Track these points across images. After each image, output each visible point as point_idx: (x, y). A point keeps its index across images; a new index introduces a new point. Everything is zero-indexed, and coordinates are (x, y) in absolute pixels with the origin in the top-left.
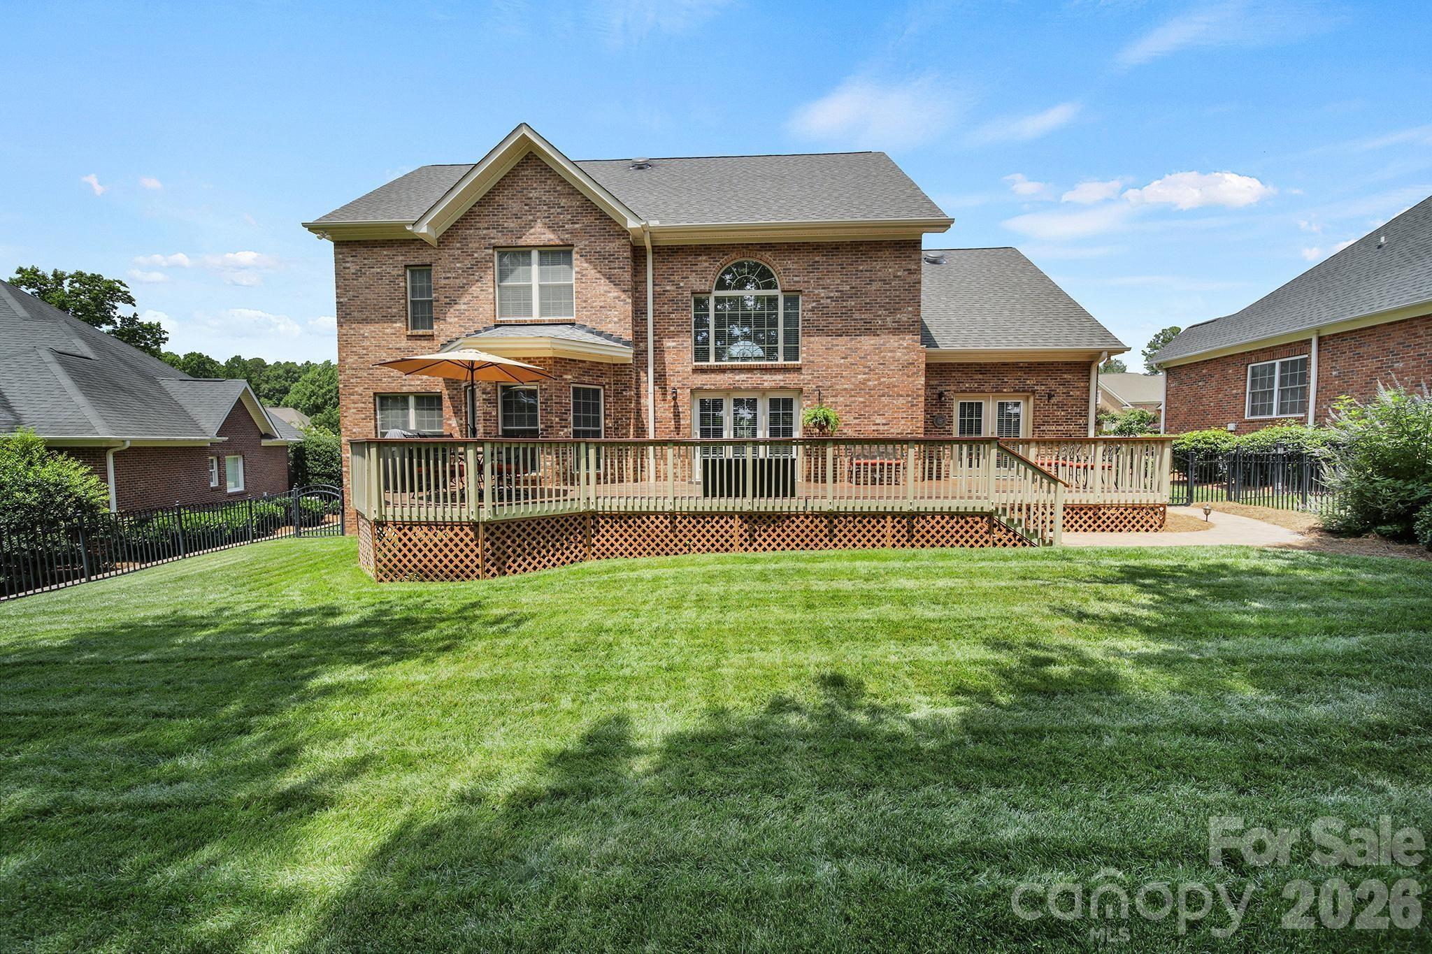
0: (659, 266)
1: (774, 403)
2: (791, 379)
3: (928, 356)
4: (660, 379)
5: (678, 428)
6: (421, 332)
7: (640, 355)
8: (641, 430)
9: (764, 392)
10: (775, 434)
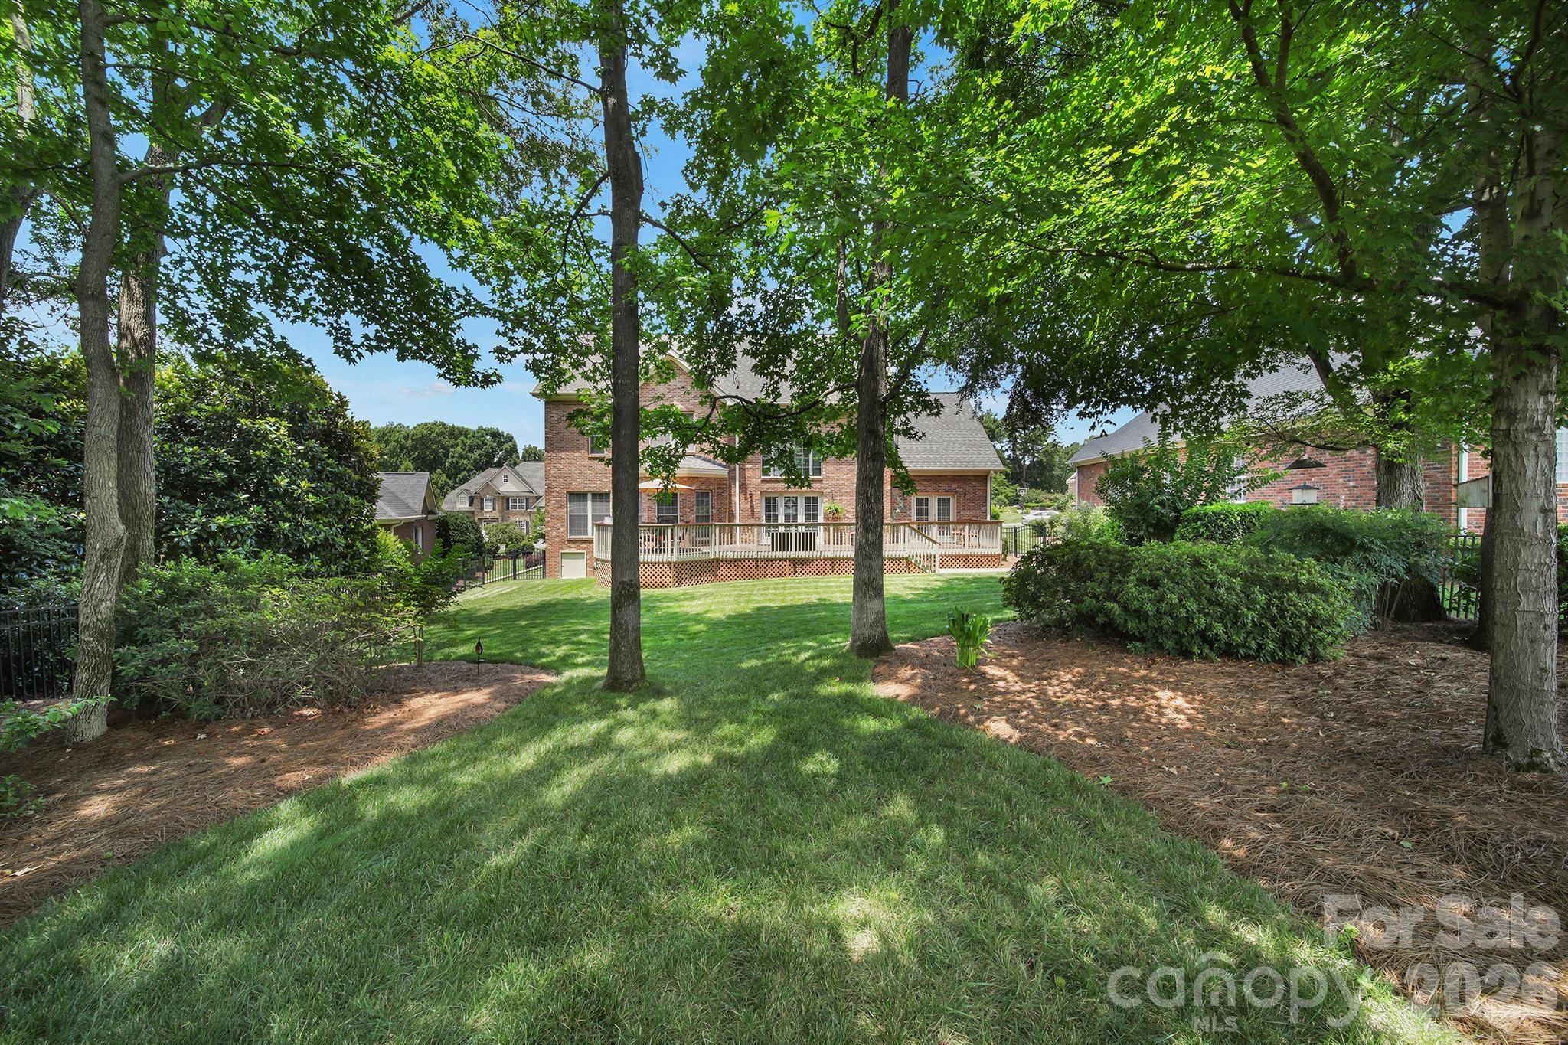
1: (807, 499)
2: (817, 486)
4: (743, 486)
5: (753, 514)
6: (597, 455)
7: (732, 472)
8: (732, 516)
10: (808, 517)
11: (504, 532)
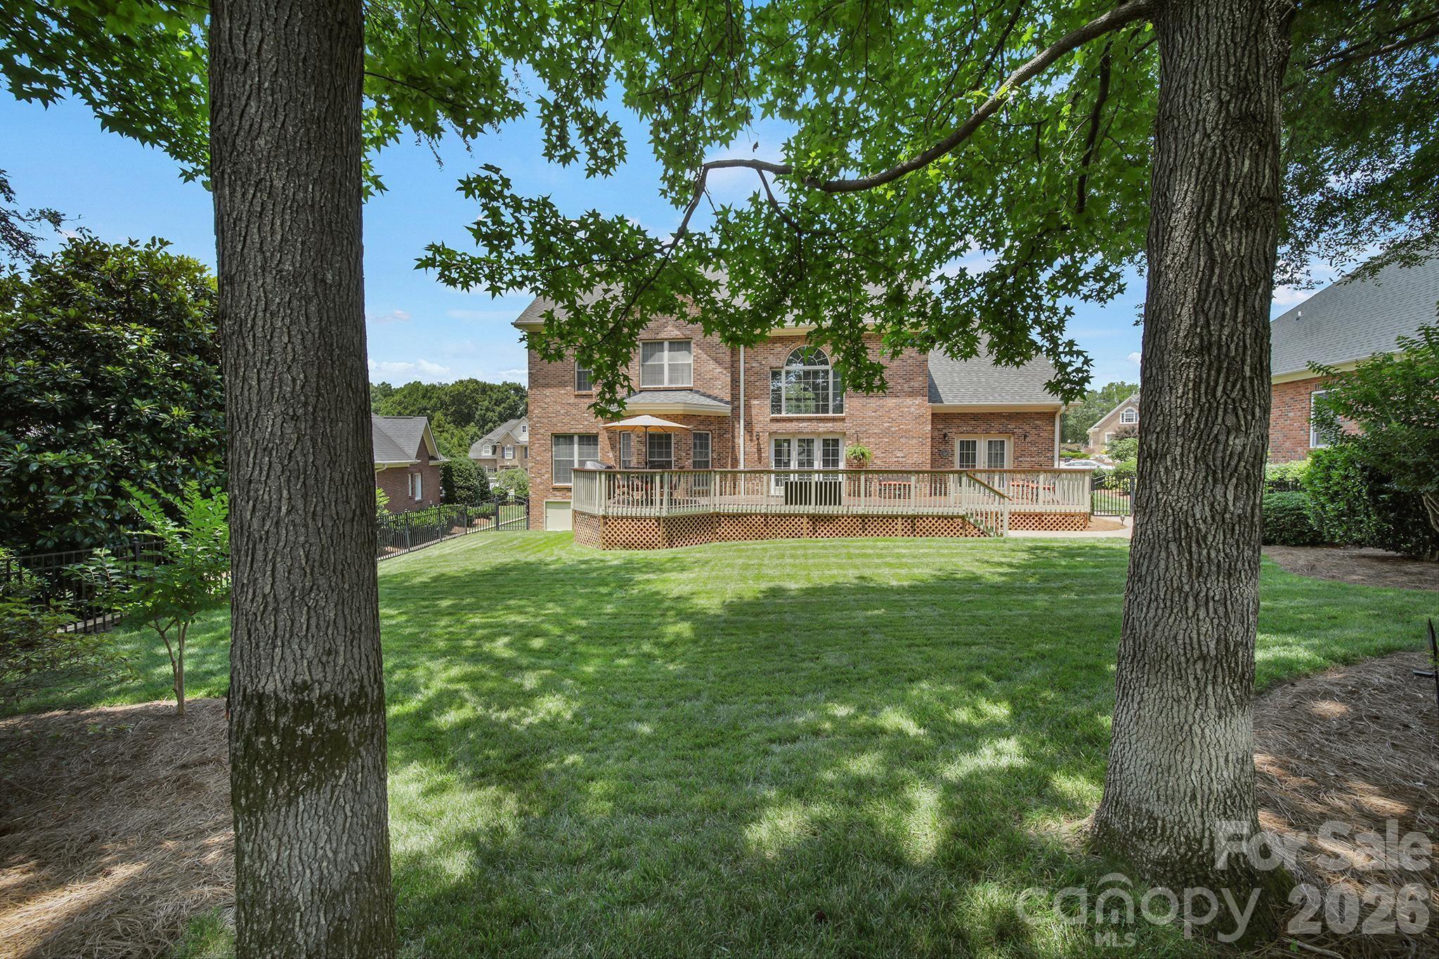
0: (749, 349)
1: (826, 442)
2: (838, 426)
3: (933, 408)
4: (749, 426)
5: (760, 459)
6: (584, 392)
7: (735, 409)
8: (735, 462)
9: (819, 434)
10: (826, 463)
11: (512, 478)
